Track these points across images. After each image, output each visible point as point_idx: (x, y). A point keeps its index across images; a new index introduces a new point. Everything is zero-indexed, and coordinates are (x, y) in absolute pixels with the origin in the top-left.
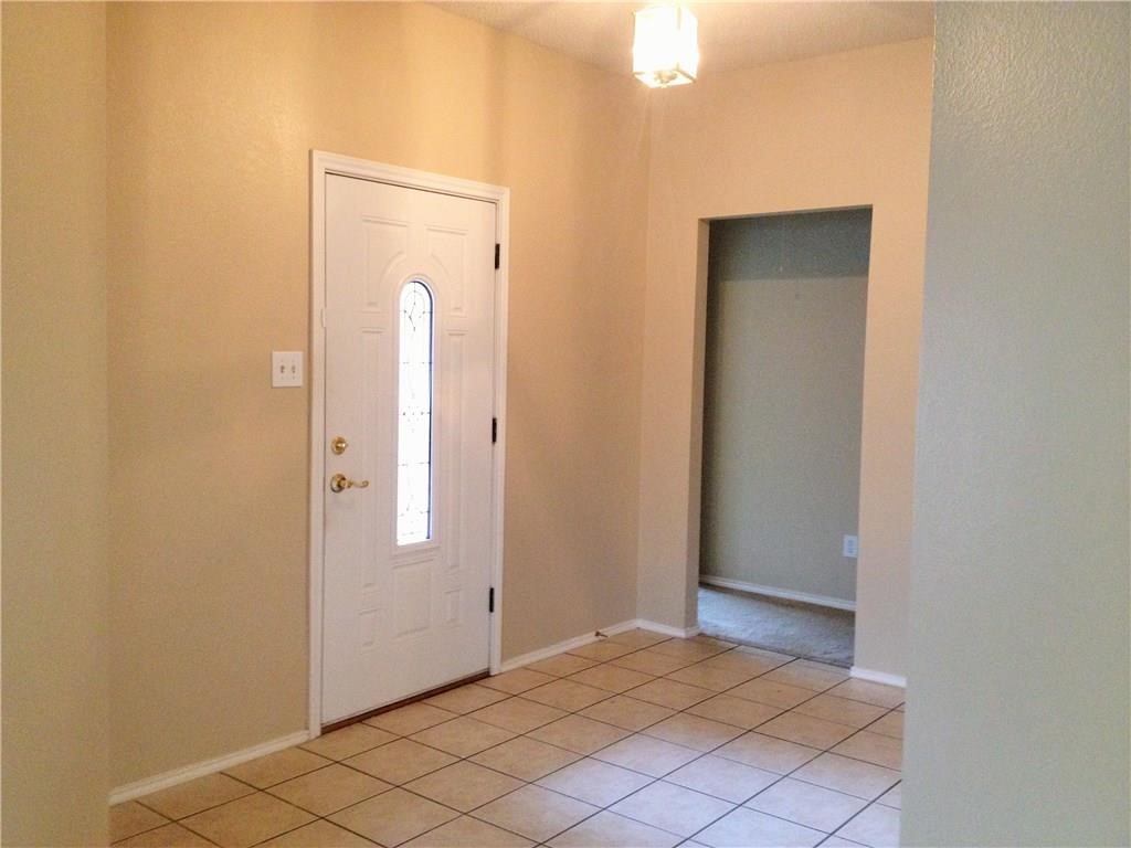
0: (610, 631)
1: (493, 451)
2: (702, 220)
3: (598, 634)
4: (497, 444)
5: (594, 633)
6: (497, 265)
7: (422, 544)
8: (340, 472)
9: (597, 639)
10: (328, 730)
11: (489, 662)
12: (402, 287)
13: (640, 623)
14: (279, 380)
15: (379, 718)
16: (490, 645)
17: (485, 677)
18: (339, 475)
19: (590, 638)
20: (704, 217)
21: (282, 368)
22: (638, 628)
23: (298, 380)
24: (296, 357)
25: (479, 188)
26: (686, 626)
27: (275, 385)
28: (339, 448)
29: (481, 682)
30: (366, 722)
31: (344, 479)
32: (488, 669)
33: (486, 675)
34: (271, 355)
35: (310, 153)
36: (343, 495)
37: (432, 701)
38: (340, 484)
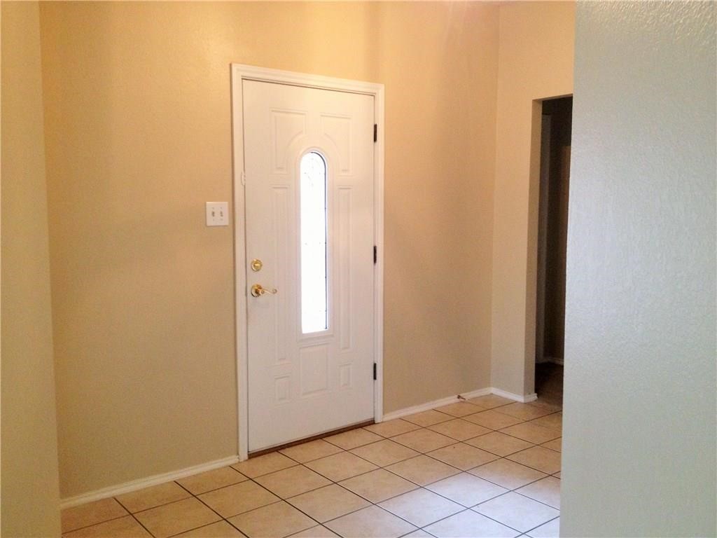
0: (468, 396)
1: (374, 269)
2: (535, 101)
3: (459, 397)
4: (377, 263)
5: (457, 396)
6: (375, 140)
7: (321, 332)
8: (258, 284)
9: (458, 400)
10: (252, 456)
11: (374, 414)
12: (302, 156)
13: (493, 390)
14: (211, 221)
15: (291, 449)
16: (374, 402)
17: (370, 425)
18: (258, 286)
19: (453, 400)
20: (538, 98)
21: (213, 213)
22: (492, 394)
23: (226, 221)
24: (225, 206)
25: (362, 86)
26: (525, 394)
27: (209, 224)
28: (257, 266)
29: (368, 428)
30: (281, 451)
31: (260, 288)
32: (374, 418)
33: (372, 422)
34: (205, 205)
35: (231, 65)
36: (261, 299)
37: (330, 439)
38: (257, 292)
